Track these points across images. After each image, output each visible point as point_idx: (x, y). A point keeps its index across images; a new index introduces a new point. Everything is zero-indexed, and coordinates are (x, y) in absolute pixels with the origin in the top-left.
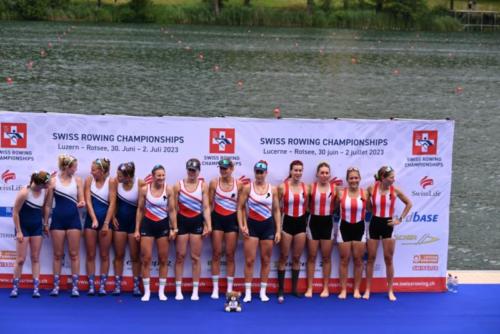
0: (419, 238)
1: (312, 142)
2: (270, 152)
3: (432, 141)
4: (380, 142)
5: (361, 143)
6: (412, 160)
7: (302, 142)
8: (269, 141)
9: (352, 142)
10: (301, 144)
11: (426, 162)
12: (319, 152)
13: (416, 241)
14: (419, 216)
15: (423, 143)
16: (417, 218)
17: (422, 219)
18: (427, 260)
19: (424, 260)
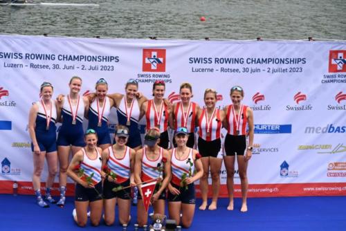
0: (333, 148)
1: (237, 61)
2: (198, 70)
4: (298, 60)
5: (282, 61)
6: (328, 77)
7: (228, 61)
8: (197, 60)
9: (273, 61)
10: (226, 62)
11: (341, 79)
12: (243, 70)
13: (331, 151)
14: (333, 128)
15: (338, 61)
16: (332, 129)
17: (336, 130)
18: (340, 168)
19: (338, 168)
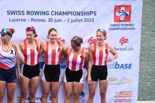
0: (118, 81)
1: (44, 13)
2: (14, 20)
3: (128, 13)
4: (90, 13)
5: (78, 14)
6: (114, 25)
7: (37, 13)
8: (13, 13)
9: (72, 13)
10: (35, 14)
11: (123, 27)
12: (48, 20)
13: (117, 82)
14: (119, 65)
15: (121, 14)
16: (117, 66)
17: (121, 67)
18: (124, 95)
19: (122, 95)
